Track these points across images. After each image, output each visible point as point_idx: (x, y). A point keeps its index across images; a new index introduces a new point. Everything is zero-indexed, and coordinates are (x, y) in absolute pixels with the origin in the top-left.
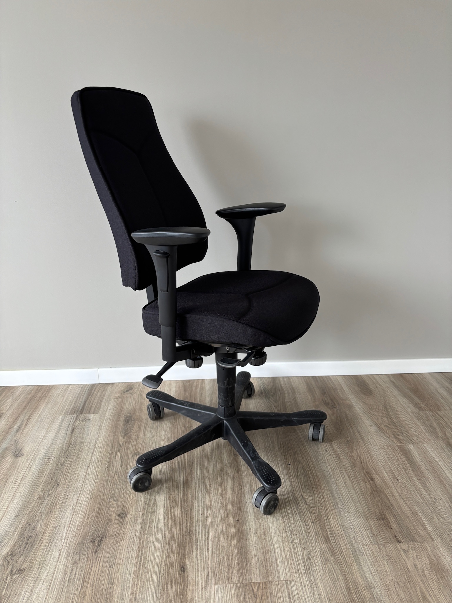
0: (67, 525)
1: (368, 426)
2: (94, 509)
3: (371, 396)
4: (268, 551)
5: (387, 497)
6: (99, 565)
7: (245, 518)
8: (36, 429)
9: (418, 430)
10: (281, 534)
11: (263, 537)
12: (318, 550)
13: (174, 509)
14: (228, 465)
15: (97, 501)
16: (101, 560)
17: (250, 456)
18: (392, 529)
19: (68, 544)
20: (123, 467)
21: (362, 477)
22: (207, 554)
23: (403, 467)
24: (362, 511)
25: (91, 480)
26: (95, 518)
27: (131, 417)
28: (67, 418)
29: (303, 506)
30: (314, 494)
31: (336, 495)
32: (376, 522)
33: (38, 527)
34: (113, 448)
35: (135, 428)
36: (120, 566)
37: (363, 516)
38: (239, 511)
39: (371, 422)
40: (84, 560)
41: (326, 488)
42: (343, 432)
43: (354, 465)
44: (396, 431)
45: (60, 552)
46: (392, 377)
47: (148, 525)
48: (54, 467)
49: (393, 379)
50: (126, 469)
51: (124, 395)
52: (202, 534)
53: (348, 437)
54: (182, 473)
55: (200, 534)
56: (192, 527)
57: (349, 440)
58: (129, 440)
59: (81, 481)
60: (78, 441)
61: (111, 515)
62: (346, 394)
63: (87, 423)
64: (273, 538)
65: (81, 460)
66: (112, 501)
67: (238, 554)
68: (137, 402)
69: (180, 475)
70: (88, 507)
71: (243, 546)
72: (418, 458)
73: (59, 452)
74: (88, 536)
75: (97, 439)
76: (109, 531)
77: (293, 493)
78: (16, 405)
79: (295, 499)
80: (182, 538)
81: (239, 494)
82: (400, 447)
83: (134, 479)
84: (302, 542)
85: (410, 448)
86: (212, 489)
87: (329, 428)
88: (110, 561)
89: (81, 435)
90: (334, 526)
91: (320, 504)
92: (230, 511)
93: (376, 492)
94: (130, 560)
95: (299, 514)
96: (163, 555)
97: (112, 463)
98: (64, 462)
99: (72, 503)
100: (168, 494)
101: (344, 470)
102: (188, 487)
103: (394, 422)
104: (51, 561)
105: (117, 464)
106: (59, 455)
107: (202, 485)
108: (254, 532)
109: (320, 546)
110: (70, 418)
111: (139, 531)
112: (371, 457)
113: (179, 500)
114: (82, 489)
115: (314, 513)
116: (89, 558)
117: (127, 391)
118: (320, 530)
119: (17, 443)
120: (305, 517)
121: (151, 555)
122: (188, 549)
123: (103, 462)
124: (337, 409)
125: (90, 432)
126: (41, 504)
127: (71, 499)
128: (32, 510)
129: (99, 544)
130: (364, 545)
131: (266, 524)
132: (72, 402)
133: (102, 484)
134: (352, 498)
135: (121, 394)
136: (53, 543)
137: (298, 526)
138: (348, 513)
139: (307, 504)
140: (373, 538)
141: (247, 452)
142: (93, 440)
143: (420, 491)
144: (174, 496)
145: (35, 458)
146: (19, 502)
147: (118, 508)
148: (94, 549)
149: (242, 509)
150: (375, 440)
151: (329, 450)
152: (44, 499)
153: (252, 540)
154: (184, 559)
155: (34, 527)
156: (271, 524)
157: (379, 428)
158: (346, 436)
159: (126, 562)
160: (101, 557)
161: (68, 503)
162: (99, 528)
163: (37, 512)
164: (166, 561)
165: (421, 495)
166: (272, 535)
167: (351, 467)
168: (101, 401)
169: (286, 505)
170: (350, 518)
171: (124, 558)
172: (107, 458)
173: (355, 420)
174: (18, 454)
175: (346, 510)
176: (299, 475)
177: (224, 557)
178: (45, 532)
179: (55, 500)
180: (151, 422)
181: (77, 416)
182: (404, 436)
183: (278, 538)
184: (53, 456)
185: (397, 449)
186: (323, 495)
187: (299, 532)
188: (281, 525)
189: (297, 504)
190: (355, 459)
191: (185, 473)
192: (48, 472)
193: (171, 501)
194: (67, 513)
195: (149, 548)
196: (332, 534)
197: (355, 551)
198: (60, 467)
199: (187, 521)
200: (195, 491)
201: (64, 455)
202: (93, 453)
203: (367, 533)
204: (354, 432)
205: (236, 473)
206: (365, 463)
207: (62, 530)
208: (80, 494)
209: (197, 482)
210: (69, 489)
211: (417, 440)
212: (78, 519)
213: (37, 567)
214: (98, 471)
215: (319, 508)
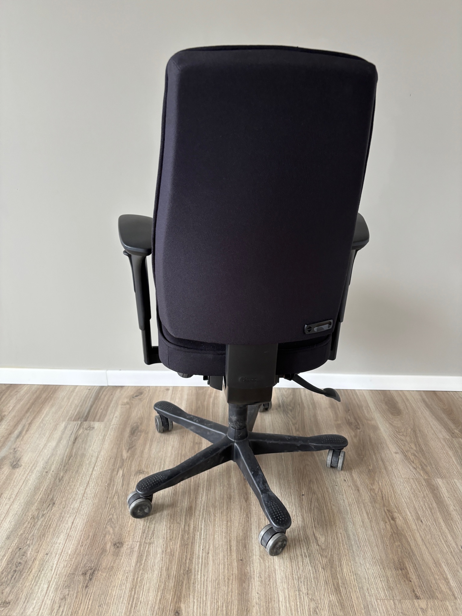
0: (58, 553)
1: (392, 453)
2: (89, 536)
3: (399, 416)
4: (271, 599)
5: (408, 542)
6: (89, 603)
7: (250, 557)
8: (37, 436)
9: (449, 462)
10: (287, 580)
11: (267, 583)
12: (326, 602)
13: (174, 542)
14: (236, 491)
15: (92, 526)
16: (90, 597)
17: (260, 488)
18: (410, 581)
19: (58, 575)
20: (124, 487)
21: (382, 515)
22: (204, 599)
23: (429, 505)
24: (379, 558)
25: (89, 501)
26: (89, 547)
27: (137, 427)
28: (71, 425)
29: (314, 547)
30: (327, 534)
31: (351, 536)
32: (394, 572)
33: (29, 553)
34: (116, 463)
35: (141, 441)
36: (110, 606)
37: (380, 564)
38: (244, 548)
39: (397, 448)
40: (73, 595)
41: (341, 526)
42: (365, 458)
43: (374, 500)
44: (424, 461)
45: (49, 584)
46: (424, 395)
47: (144, 559)
48: (52, 483)
49: (425, 397)
50: (127, 490)
51: (132, 402)
52: (201, 573)
53: (370, 466)
54: (186, 498)
55: (199, 574)
56: (191, 565)
57: (372, 470)
58: (133, 455)
59: (79, 501)
60: (80, 453)
61: (106, 544)
62: (372, 413)
63: (91, 432)
64: (278, 584)
65: (81, 475)
66: (109, 527)
67: (238, 601)
68: (146, 411)
69: (184, 500)
70: (83, 532)
71: (244, 591)
72: (446, 496)
73: (59, 465)
74: (80, 567)
75: (99, 452)
76: (103, 563)
77: (305, 530)
78: (19, 406)
79: (306, 539)
80: (180, 577)
81: (245, 528)
82: (427, 481)
83: (133, 505)
84: (310, 592)
85: (438, 483)
86: (217, 520)
87: (350, 453)
88: (100, 599)
89: (84, 446)
90: (346, 574)
91: (333, 546)
92: (234, 548)
93: (396, 536)
94: (122, 599)
95: (309, 556)
96: (157, 596)
97: (112, 482)
98: (62, 477)
99: (67, 526)
100: (169, 522)
101: (363, 506)
102: (191, 515)
103: (423, 450)
104: (38, 594)
105: (118, 482)
106: (58, 469)
107: (206, 514)
108: (258, 575)
109: (329, 597)
110: (73, 425)
111: (134, 565)
112: (394, 492)
113: (180, 530)
114: (79, 511)
115: (326, 557)
116: (79, 594)
117: (136, 396)
118: (331, 578)
119: (16, 451)
120: (315, 561)
121: (145, 595)
122: (185, 592)
123: (104, 479)
124: (361, 430)
125: (93, 443)
126: (34, 526)
127: (65, 522)
128: (24, 532)
129: (91, 577)
130: (378, 599)
131: (272, 566)
132: (78, 406)
133: (100, 506)
134: (369, 540)
135: (130, 399)
136: (43, 572)
137: (307, 571)
138: (364, 559)
139: (318, 545)
140: (389, 591)
141: (257, 483)
142: (96, 453)
143: (445, 537)
144: (175, 525)
145: (33, 470)
146: (12, 522)
147: (114, 536)
148: (84, 583)
149: (247, 546)
150: (400, 471)
151: (347, 480)
152: (38, 519)
153: (255, 585)
154: (180, 603)
155: (25, 552)
156: (277, 567)
157: (406, 456)
158: (368, 463)
159: (117, 602)
160: (92, 593)
161: (62, 526)
162: (92, 558)
163: (29, 534)
164: (160, 604)
165: (446, 542)
166: (277, 581)
167: (371, 503)
168: (108, 407)
169: (295, 545)
170: (365, 565)
171: (116, 597)
172: (108, 475)
173: (379, 445)
174: (16, 464)
175: (361, 555)
176: (312, 508)
177: (223, 603)
178: (35, 559)
179: (49, 521)
180: (158, 434)
181: (82, 423)
182: (433, 468)
183: (284, 585)
184: (52, 470)
185: (423, 484)
186: (337, 536)
187: (307, 578)
188: (288, 569)
189: (308, 545)
190: (376, 492)
191: (190, 499)
192: (45, 488)
193: (172, 531)
194: (60, 538)
195: (143, 586)
196: (344, 584)
197: (368, 606)
198: (58, 482)
199: (186, 556)
200: (198, 521)
201: (63, 469)
202: (94, 468)
203: (382, 585)
204: (377, 459)
205: (244, 501)
206: (387, 499)
207: (53, 558)
208: (76, 516)
209: (202, 509)
210: (65, 509)
211: (447, 474)
212: (71, 546)
213: (24, 601)
214: (97, 490)
215: (331, 551)
